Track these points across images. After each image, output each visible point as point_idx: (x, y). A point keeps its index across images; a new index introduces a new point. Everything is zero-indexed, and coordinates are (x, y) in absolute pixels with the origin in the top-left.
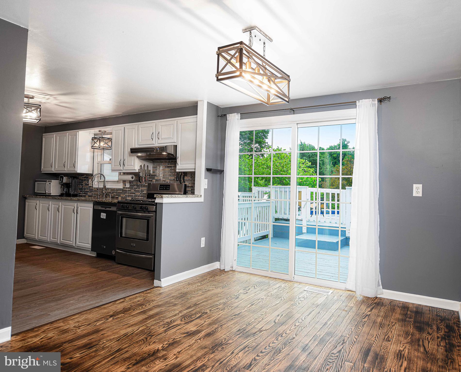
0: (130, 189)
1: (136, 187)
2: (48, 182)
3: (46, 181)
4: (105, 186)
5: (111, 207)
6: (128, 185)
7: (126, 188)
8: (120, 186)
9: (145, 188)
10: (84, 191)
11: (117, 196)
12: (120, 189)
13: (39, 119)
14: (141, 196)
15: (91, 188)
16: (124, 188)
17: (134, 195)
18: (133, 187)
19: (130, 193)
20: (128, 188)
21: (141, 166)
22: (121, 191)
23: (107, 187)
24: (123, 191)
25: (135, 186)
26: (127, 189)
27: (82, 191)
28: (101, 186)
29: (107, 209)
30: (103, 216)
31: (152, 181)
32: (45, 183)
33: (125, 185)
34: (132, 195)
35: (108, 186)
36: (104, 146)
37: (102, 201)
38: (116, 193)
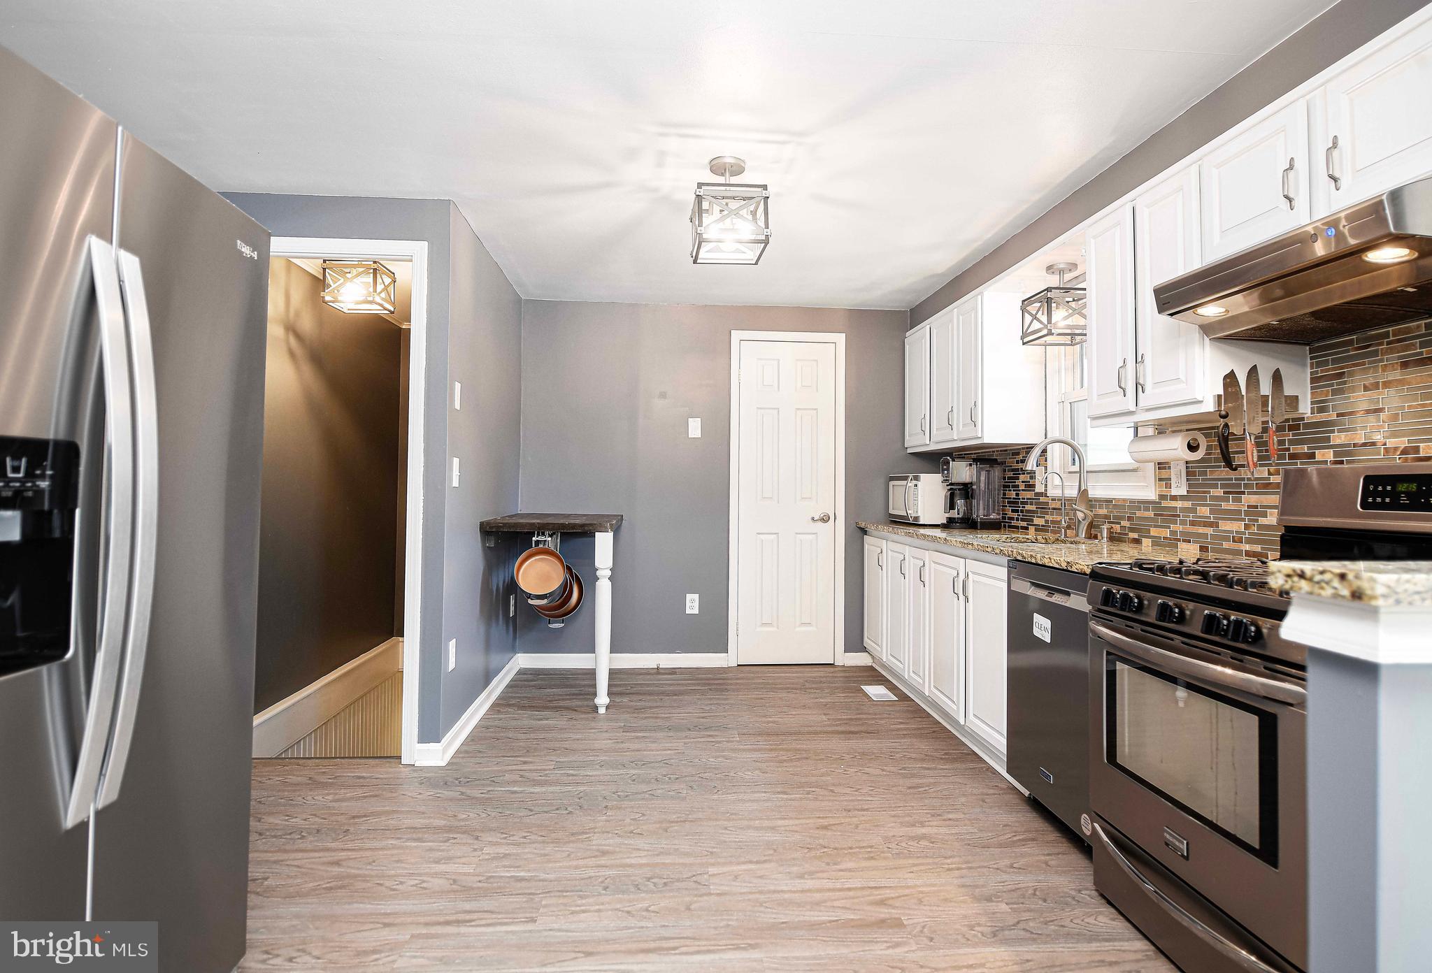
0: (1188, 504)
1: (1219, 492)
2: (911, 480)
3: (905, 478)
4: (1083, 493)
5: (1068, 594)
6: (1180, 488)
7: (1174, 498)
8: (1145, 490)
9: (1274, 499)
10: (1022, 511)
11: (1135, 535)
12: (1145, 504)
13: (763, 238)
14: (1249, 541)
15: (1042, 499)
16: (1162, 497)
17: (1210, 531)
18: (1205, 492)
19: (1193, 523)
20: (1182, 498)
21: (1230, 379)
22: (1151, 514)
23: (1093, 493)
24: (1162, 511)
25: (1215, 486)
26: (1179, 504)
27: (1017, 511)
28: (1072, 492)
29: (1057, 599)
30: (1042, 627)
31: (1313, 456)
32: (904, 483)
33: (1169, 486)
34: (1201, 530)
35: (1098, 490)
36: (1070, 322)
37: (1033, 561)
38: (1130, 519)
